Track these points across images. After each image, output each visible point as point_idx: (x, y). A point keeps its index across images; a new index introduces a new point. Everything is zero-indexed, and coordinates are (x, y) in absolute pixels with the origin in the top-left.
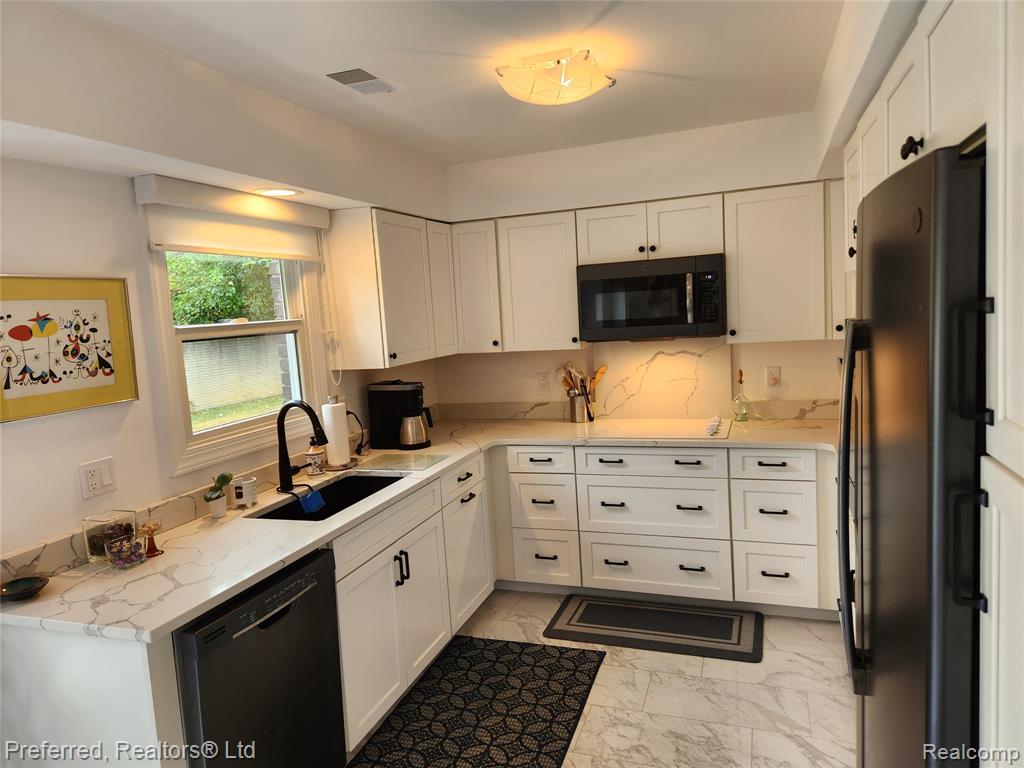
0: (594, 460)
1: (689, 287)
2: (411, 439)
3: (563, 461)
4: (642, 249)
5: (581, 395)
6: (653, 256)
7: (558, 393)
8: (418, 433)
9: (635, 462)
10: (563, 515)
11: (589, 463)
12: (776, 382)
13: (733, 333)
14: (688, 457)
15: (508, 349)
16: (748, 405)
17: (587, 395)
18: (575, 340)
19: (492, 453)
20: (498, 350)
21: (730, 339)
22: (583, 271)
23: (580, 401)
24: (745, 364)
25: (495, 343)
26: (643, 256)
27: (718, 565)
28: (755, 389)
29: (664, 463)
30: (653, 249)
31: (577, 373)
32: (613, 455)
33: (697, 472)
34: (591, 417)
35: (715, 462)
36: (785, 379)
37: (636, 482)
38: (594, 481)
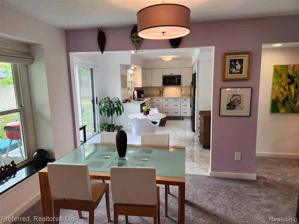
0: (165, 100)
1: (177, 79)
2: (142, 97)
3: (161, 100)
5: (161, 93)
6: (172, 75)
7: (158, 93)
8: (143, 96)
9: (170, 100)
11: (164, 100)
14: (176, 99)
15: (153, 86)
16: (183, 94)
17: (162, 93)
18: (162, 85)
19: (151, 99)
20: (151, 86)
21: (181, 86)
22: (163, 76)
23: (161, 94)
24: (182, 89)
26: (171, 75)
27: (179, 112)
28: (184, 92)
29: (173, 100)
31: (161, 90)
32: (167, 99)
33: (177, 101)
34: (163, 96)
35: (179, 100)
36: (187, 91)
37: (170, 102)
38: (165, 102)
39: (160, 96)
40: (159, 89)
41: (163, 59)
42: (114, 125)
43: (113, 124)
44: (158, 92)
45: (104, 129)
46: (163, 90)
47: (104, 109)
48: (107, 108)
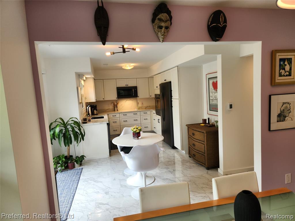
0: (122, 115)
1: (133, 91)
2: (95, 114)
3: (118, 115)
4: (126, 85)
8: (96, 112)
9: (128, 115)
10: (118, 124)
12: (142, 104)
13: (138, 97)
14: (135, 113)
15: (106, 100)
16: (139, 107)
18: (117, 98)
20: (104, 100)
21: (138, 98)
22: (117, 88)
23: (116, 108)
24: (138, 101)
25: (103, 99)
26: (126, 86)
28: (140, 105)
29: (132, 114)
30: (128, 85)
31: (116, 104)
32: (125, 114)
33: (136, 115)
34: (117, 110)
35: (139, 113)
36: (144, 103)
37: (128, 117)
38: (122, 118)
39: (114, 111)
40: (111, 103)
41: (123, 68)
42: (72, 156)
43: (70, 155)
44: (111, 107)
45: (60, 165)
46: (117, 104)
47: (59, 135)
48: (62, 134)
